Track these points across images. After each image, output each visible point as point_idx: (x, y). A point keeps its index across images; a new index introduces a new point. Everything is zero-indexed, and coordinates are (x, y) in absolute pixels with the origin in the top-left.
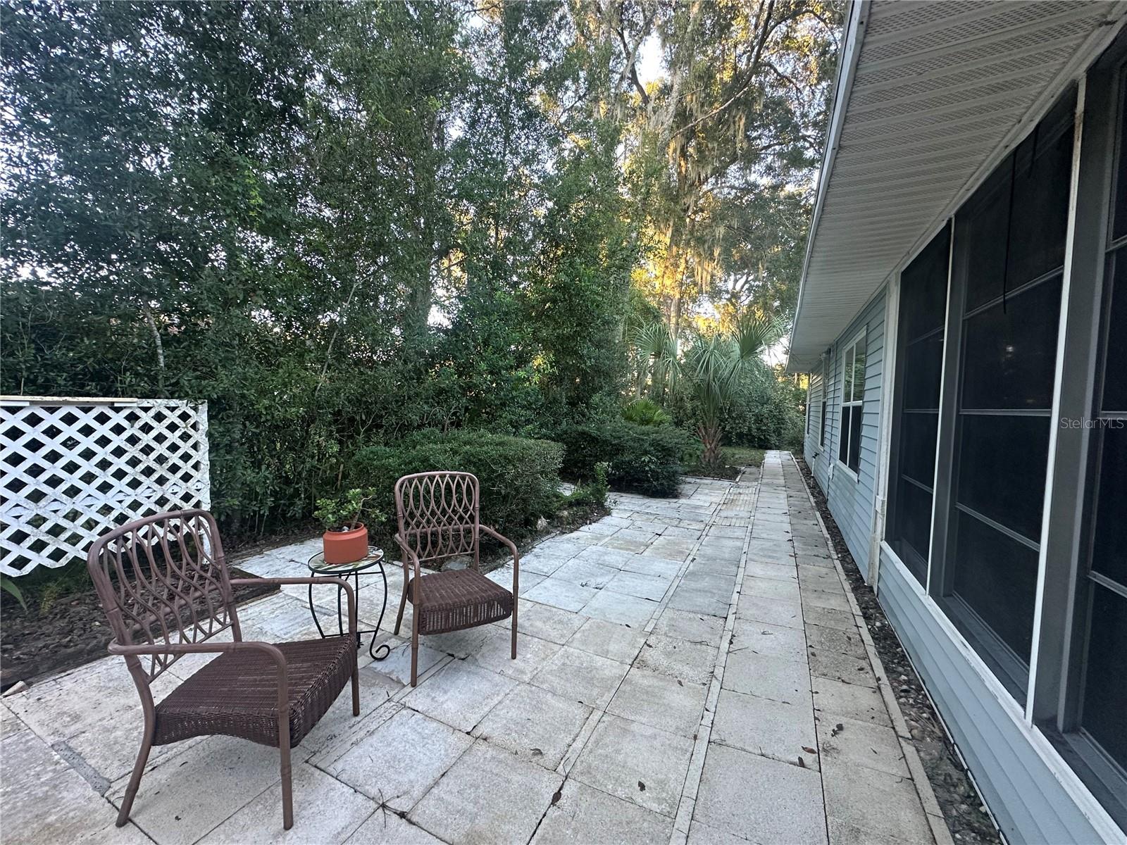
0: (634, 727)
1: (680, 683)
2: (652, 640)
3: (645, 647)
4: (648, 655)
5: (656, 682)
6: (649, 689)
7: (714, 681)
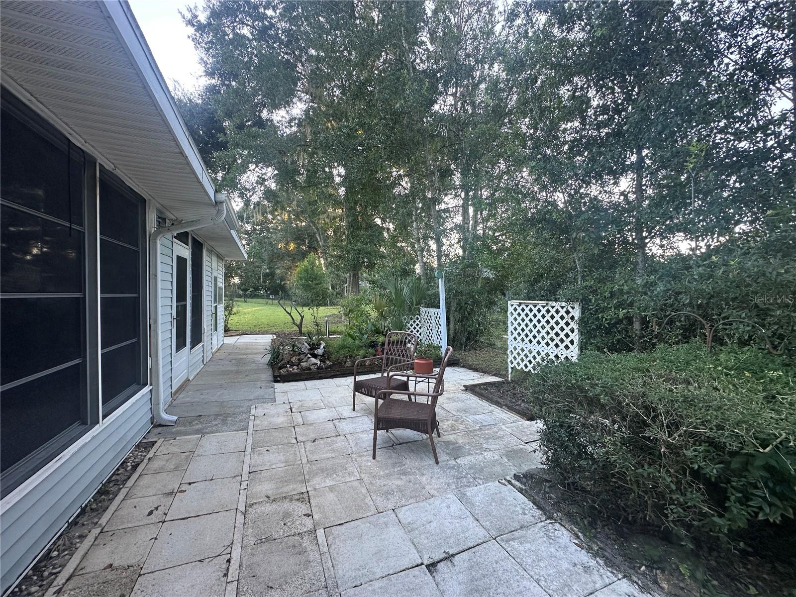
0: (283, 465)
1: (268, 497)
2: (309, 522)
3: (309, 512)
4: (303, 508)
5: (285, 489)
6: (285, 484)
7: (243, 509)
